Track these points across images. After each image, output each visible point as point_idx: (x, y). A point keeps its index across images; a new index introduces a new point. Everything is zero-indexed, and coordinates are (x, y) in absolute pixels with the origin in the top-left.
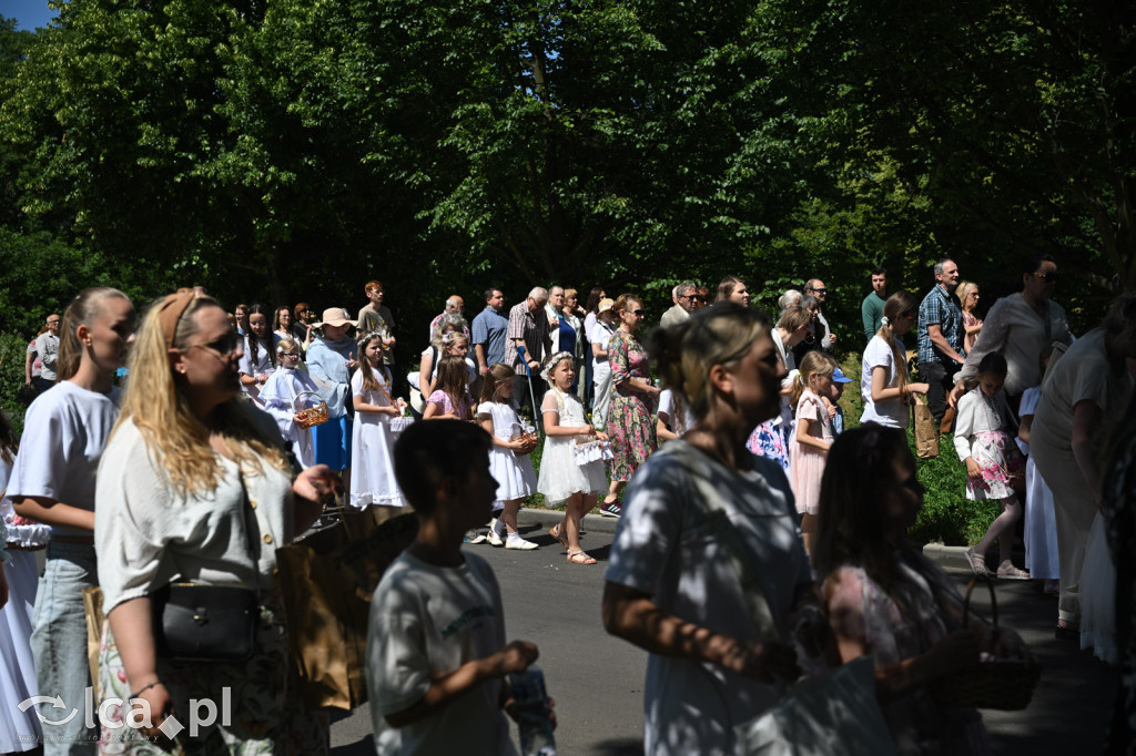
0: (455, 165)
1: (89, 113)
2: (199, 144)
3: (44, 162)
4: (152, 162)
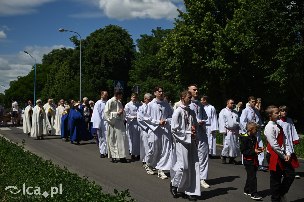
0: (276, 64)
1: (181, 51)
2: (207, 58)
3: (170, 63)
4: (196, 63)
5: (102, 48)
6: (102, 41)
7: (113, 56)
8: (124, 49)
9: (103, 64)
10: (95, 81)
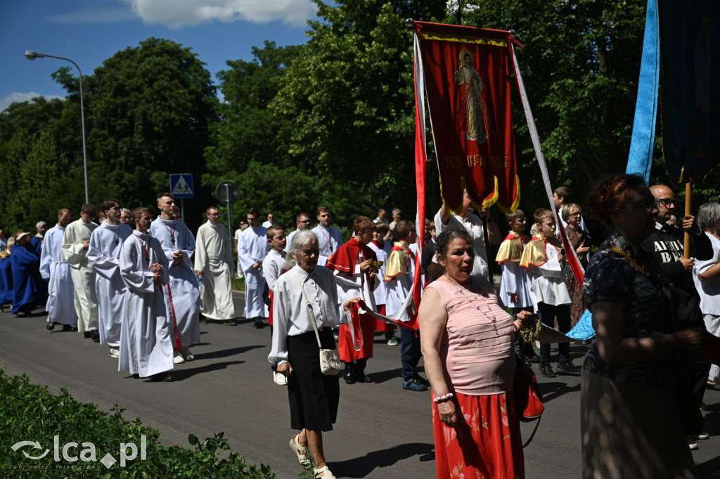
0: (549, 120)
1: (327, 96)
2: (390, 112)
3: (301, 125)
4: (362, 123)
5: (136, 96)
6: (135, 79)
7: (164, 114)
8: (189, 97)
9: (139, 136)
10: (122, 176)
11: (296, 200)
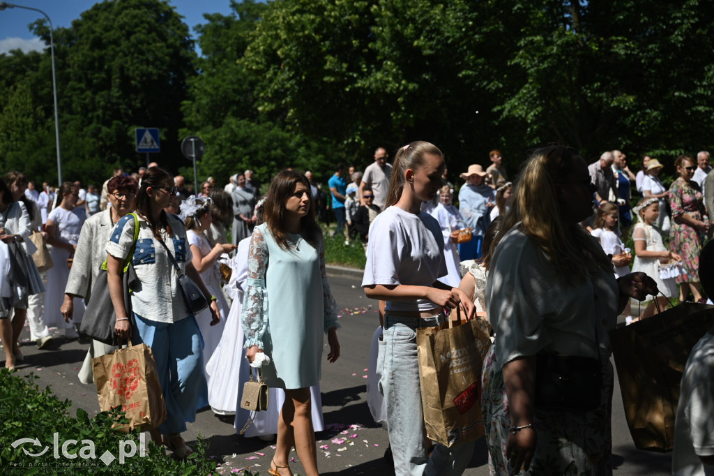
0: (519, 77)
1: (297, 50)
2: (360, 67)
3: (271, 80)
4: (332, 79)
6: (112, 32)
7: (141, 67)
8: (166, 51)
9: (116, 89)
10: (99, 130)
11: (272, 156)
